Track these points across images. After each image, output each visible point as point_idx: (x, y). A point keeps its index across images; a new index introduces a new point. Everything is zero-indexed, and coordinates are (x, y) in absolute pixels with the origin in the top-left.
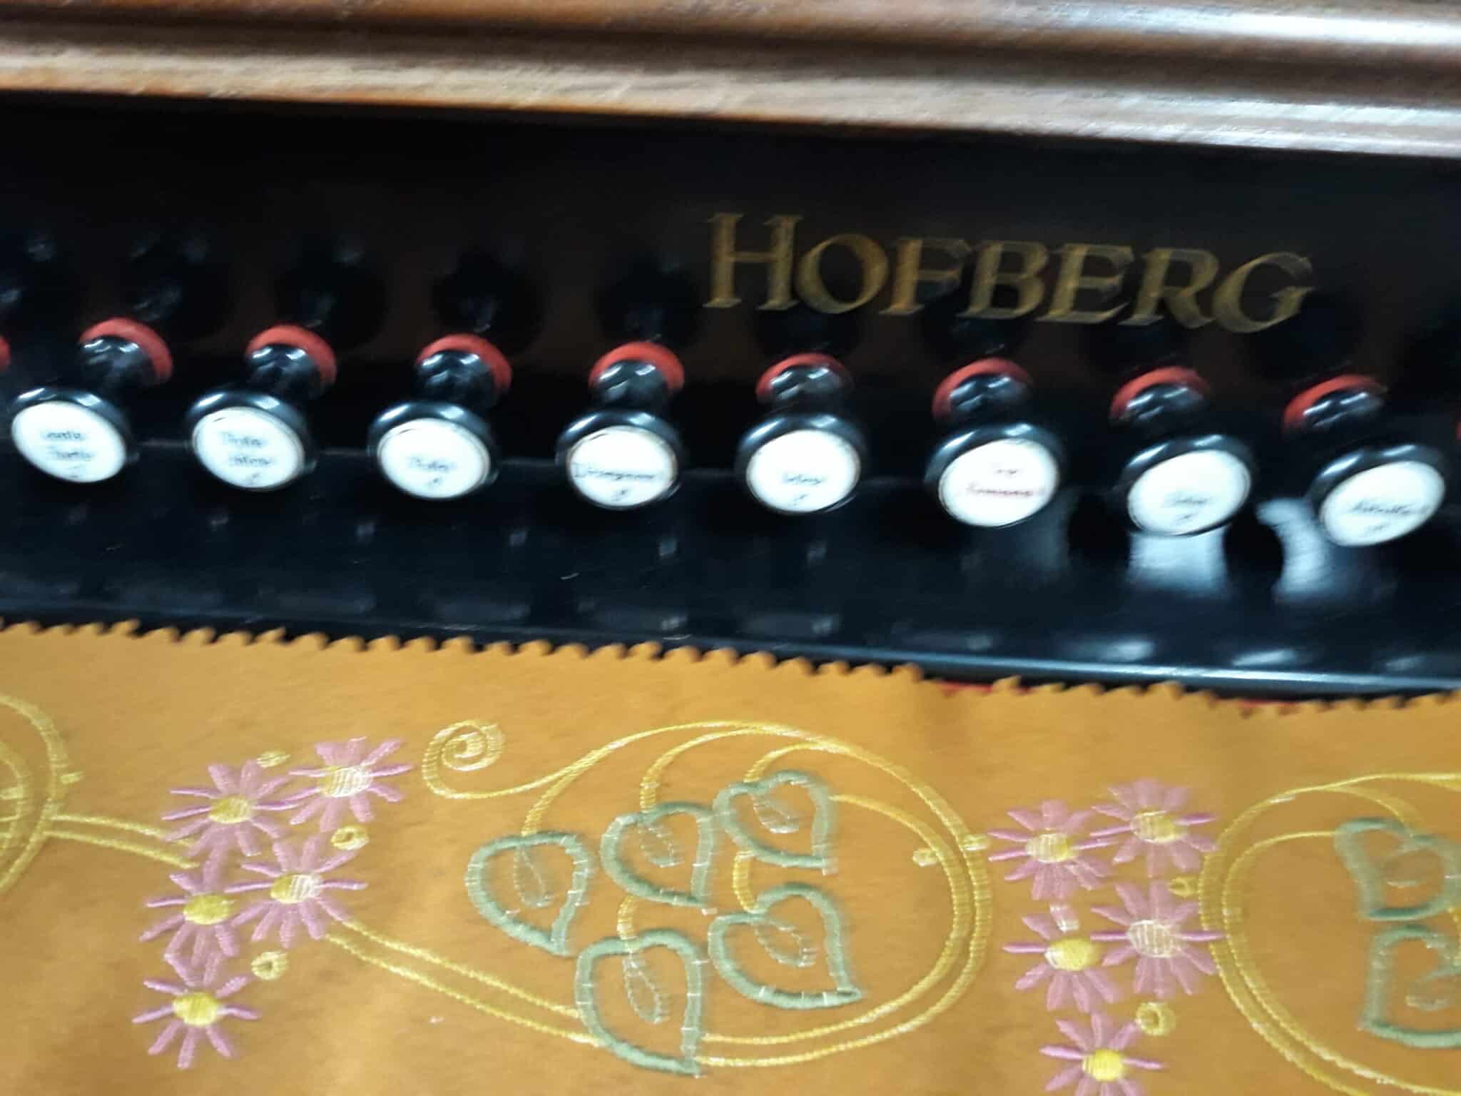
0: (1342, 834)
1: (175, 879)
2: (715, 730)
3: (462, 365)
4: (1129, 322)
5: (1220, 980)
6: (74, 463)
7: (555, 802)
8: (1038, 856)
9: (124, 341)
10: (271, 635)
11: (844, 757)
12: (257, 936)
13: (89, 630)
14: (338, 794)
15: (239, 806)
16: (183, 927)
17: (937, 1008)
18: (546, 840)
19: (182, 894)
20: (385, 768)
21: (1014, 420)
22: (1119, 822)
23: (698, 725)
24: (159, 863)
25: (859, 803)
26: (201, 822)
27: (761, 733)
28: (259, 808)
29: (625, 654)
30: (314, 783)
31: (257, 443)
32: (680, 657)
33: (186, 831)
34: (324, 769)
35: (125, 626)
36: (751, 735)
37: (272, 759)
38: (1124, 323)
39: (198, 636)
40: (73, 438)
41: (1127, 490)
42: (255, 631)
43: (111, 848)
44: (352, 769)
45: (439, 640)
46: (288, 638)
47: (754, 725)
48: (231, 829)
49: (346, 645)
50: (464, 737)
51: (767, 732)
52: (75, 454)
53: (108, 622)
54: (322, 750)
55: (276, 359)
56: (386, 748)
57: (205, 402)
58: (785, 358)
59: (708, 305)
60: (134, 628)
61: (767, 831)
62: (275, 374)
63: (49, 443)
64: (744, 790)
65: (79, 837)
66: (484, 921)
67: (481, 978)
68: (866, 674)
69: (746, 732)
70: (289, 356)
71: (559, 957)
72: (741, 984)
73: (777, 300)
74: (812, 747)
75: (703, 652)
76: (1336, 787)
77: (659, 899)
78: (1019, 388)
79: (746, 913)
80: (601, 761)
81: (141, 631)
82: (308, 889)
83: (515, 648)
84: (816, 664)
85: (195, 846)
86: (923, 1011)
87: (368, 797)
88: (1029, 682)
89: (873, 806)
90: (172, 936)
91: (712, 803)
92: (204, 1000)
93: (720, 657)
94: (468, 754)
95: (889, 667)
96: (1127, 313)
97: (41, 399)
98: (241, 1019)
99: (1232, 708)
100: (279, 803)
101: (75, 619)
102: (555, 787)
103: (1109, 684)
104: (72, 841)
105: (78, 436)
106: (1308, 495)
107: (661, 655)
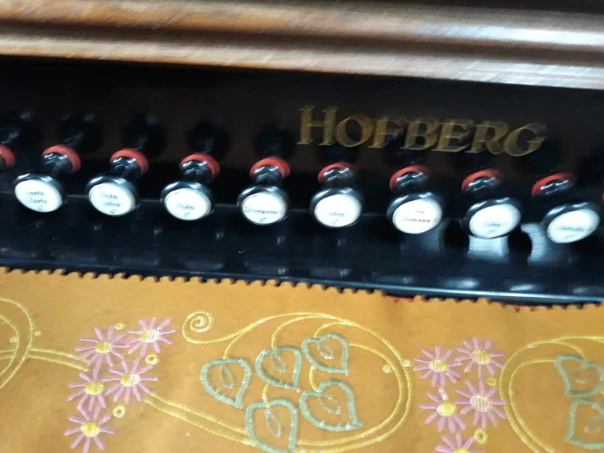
0: (557, 361)
1: (81, 375)
2: (301, 316)
3: (199, 166)
4: (470, 152)
5: (508, 420)
6: (41, 204)
7: (235, 344)
8: (434, 369)
9: (60, 155)
10: (120, 275)
11: (355, 327)
12: (115, 399)
13: (45, 273)
14: (148, 341)
15: (108, 345)
16: (85, 396)
17: (392, 431)
18: (234, 361)
19: (84, 381)
20: (167, 331)
21: (424, 192)
22: (466, 355)
23: (295, 314)
24: (75, 369)
25: (361, 346)
26: (92, 352)
27: (320, 317)
28: (115, 346)
29: (264, 284)
30: (138, 336)
31: (115, 197)
32: (287, 285)
33: (86, 355)
34: (142, 331)
35: (59, 271)
36: (316, 318)
37: (120, 326)
38: (467, 152)
39: (90, 275)
40: (40, 194)
41: (469, 220)
42: (112, 274)
43: (55, 363)
44: (154, 331)
45: (188, 278)
46: (126, 277)
47: (316, 314)
48: (105, 355)
49: (150, 280)
50: (199, 318)
51: (323, 317)
52: (41, 200)
53: (52, 270)
54: (141, 322)
55: (124, 162)
56: (167, 322)
57: (94, 181)
58: (331, 164)
59: (300, 143)
60: (64, 272)
61: (323, 358)
62: (122, 169)
63: (31, 196)
64: (313, 341)
65: (42, 358)
66: (208, 394)
67: (207, 418)
68: (362, 293)
69: (315, 317)
70: (128, 161)
71: (238, 409)
72: (313, 420)
73: (326, 142)
74: (341, 323)
75: (295, 284)
76: (555, 341)
77: (279, 385)
78: (426, 178)
79: (315, 392)
80: (255, 328)
81: (66, 273)
82: (136, 380)
83: (219, 281)
84: (341, 290)
85: (89, 362)
86: (386, 432)
87: (159, 342)
88: (428, 297)
89: (365, 348)
90: (81, 399)
91: (300, 346)
92: (93, 426)
93: (302, 285)
94: (201, 325)
95: (371, 291)
96: (469, 148)
97: (28, 178)
98: (108, 434)
99: (511, 308)
100: (124, 345)
101: (38, 268)
102: (236, 339)
103: (460, 298)
104: (38, 360)
105: (42, 194)
106: (542, 222)
107: (278, 285)
